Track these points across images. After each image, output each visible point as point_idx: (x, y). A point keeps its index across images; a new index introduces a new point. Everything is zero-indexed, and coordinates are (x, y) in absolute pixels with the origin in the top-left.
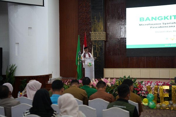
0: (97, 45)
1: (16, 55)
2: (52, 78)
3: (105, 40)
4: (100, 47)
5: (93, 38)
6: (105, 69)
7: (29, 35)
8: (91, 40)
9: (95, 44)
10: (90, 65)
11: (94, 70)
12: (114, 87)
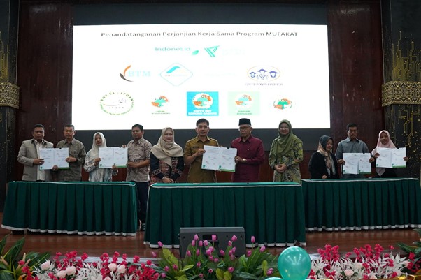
3: (17, 107)
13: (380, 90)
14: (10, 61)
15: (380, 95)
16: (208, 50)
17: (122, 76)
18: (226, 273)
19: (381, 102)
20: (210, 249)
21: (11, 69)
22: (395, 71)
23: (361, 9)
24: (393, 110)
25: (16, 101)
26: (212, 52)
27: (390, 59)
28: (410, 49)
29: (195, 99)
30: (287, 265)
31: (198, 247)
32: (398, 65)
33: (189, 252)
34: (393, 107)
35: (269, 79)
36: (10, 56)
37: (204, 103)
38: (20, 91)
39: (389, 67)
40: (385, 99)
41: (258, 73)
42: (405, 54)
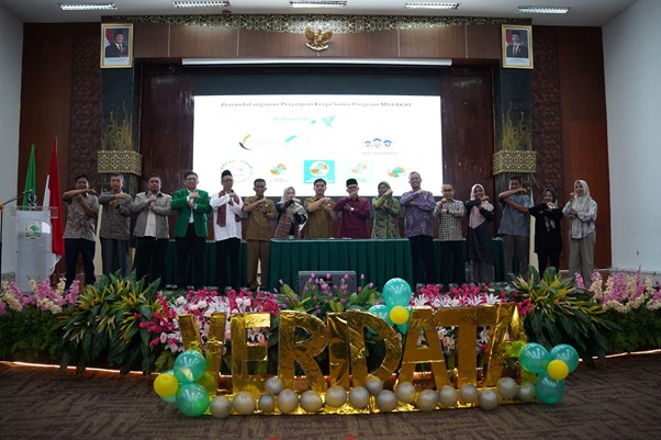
3: (140, 174)
5: (103, 168)
10: (35, 234)
12: (70, 315)
13: (491, 159)
14: (133, 130)
15: (491, 164)
16: (324, 119)
17: (241, 145)
18: (339, 304)
19: (492, 171)
20: (325, 286)
21: (134, 138)
22: (505, 141)
23: (474, 82)
24: (503, 179)
25: (139, 168)
26: (328, 122)
27: (501, 129)
28: (520, 119)
29: (313, 167)
30: (391, 294)
31: (315, 284)
32: (508, 135)
33: (306, 288)
34: (503, 176)
35: (383, 148)
36: (134, 124)
37: (321, 171)
38: (143, 160)
39: (500, 137)
40: (495, 167)
41: (373, 143)
42: (515, 125)
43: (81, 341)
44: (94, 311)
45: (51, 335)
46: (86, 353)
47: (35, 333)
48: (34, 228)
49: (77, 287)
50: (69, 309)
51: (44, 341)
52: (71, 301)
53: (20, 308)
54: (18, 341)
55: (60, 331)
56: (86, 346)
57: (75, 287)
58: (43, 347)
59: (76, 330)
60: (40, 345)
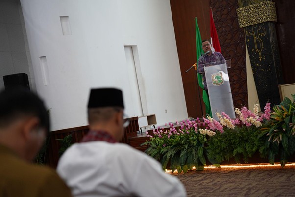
0: (256, 35)
1: (46, 83)
2: (156, 123)
3: (276, 20)
4: (263, 38)
5: (243, 22)
6: (282, 86)
7: (63, 35)
8: (241, 26)
9: (250, 34)
10: (219, 81)
11: (230, 91)
12: (268, 126)
25: (275, 15)
43: (281, 142)
44: (287, 120)
45: (259, 141)
46: (286, 149)
47: (246, 141)
48: (217, 77)
49: (270, 108)
50: (267, 122)
51: (254, 145)
52: (267, 118)
53: (233, 127)
54: (236, 148)
55: (265, 137)
56: (285, 145)
57: (267, 107)
58: (254, 150)
59: (275, 135)
60: (252, 149)
